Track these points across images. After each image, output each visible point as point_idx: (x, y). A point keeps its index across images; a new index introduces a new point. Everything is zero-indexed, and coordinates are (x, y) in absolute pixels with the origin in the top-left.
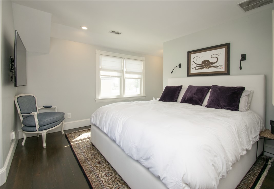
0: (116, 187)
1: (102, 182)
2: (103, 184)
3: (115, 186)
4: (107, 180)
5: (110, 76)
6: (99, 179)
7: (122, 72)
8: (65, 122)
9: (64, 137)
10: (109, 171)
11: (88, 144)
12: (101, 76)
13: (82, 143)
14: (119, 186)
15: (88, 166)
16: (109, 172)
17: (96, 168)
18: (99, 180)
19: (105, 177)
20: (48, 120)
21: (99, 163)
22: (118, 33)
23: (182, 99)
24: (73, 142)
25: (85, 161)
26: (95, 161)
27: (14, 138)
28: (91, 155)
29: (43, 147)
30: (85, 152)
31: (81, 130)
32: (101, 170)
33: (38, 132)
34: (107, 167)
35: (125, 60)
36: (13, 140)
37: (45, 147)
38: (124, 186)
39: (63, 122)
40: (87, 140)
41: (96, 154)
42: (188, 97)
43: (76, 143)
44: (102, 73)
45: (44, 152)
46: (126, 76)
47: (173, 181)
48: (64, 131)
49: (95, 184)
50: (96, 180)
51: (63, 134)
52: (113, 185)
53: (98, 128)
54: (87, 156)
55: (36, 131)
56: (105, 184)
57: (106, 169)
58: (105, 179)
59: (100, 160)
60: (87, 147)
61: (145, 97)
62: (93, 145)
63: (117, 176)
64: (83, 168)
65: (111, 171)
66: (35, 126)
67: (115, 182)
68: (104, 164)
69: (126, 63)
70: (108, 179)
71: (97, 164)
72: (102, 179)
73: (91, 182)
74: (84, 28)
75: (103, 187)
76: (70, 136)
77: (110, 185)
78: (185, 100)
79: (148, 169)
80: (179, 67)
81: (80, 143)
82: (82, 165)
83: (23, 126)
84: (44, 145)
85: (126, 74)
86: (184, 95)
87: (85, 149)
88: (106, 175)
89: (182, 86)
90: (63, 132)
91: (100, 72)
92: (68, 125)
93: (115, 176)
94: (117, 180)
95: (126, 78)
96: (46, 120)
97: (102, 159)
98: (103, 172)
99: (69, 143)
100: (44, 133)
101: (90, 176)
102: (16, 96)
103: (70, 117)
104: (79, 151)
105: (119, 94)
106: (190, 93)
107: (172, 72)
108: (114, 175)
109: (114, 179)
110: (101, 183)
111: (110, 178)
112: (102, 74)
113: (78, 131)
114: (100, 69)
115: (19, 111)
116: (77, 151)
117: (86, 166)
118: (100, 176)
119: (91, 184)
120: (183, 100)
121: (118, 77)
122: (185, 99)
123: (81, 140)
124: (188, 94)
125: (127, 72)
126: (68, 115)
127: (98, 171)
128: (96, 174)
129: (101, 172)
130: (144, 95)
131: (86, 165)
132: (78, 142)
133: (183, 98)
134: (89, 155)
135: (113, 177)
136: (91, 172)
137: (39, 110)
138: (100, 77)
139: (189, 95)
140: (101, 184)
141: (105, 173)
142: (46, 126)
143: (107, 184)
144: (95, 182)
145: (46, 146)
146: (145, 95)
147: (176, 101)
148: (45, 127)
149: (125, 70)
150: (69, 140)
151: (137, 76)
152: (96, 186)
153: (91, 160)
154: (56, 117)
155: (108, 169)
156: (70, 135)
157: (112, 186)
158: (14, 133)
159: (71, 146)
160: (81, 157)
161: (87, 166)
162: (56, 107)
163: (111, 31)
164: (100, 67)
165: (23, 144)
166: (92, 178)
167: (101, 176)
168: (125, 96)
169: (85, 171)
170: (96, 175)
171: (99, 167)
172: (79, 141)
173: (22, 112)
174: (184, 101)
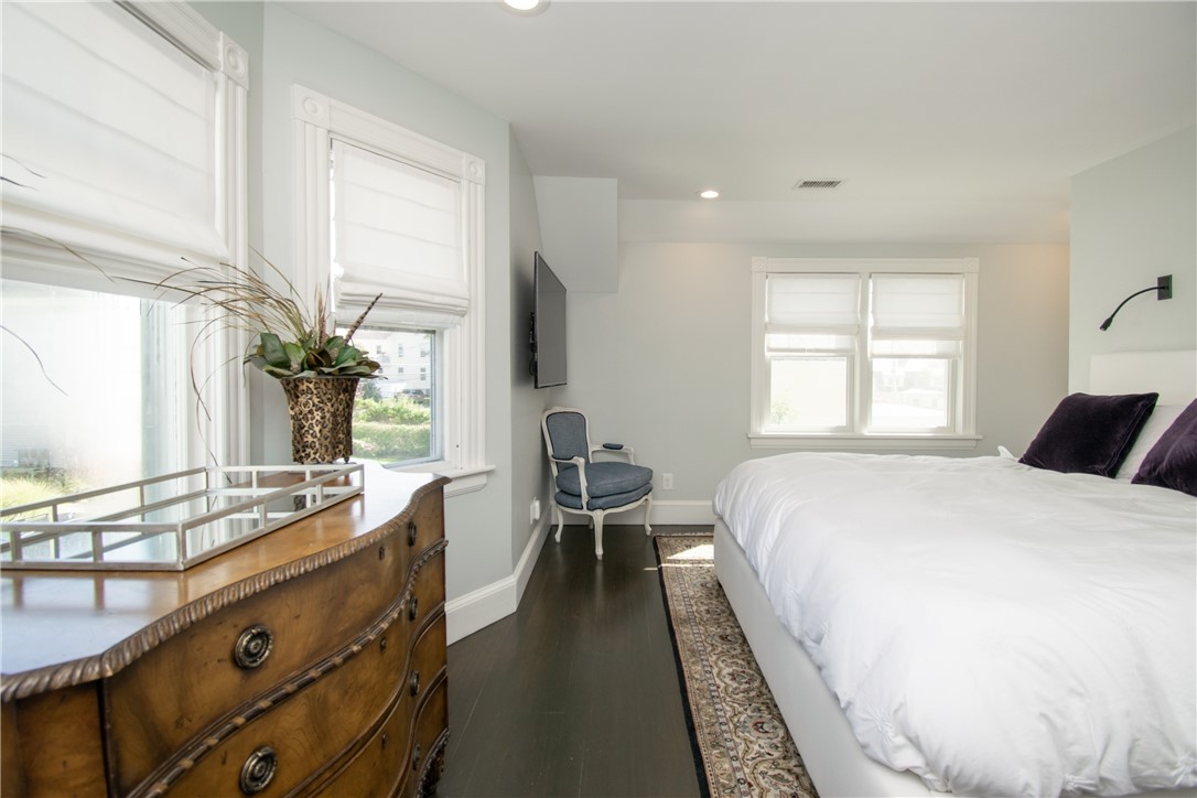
0: (751, 717)
1: (715, 688)
2: (716, 694)
3: (749, 712)
4: (731, 689)
5: (803, 350)
6: (710, 678)
7: (859, 331)
8: (654, 498)
9: (650, 544)
10: (747, 670)
11: (708, 579)
12: (771, 350)
13: (691, 570)
14: (761, 717)
15: (691, 637)
16: (744, 672)
17: (710, 649)
18: (710, 682)
19: (728, 680)
20: (608, 483)
21: (724, 638)
22: (831, 184)
23: (1143, 465)
24: (670, 561)
25: (686, 621)
26: (713, 629)
27: (537, 516)
28: (708, 612)
29: (596, 556)
30: (692, 598)
31: (698, 534)
32: (723, 658)
33: (585, 511)
34: (743, 657)
35: (871, 281)
36: (536, 521)
37: (600, 558)
38: (776, 723)
39: (649, 497)
40: (709, 565)
41: (723, 612)
42: (1172, 454)
43: (677, 565)
44: (773, 340)
45: (599, 570)
46: (876, 346)
47: (869, 717)
48: (651, 526)
49: (696, 687)
50: (701, 675)
51: (648, 533)
52: (746, 710)
53: (727, 527)
54: (695, 608)
55: (582, 508)
56: (722, 695)
57: (740, 662)
58: (727, 686)
59: (729, 631)
60: (702, 585)
61: (973, 444)
62: (720, 586)
63: (764, 691)
64: (677, 636)
65: (751, 672)
66: (580, 496)
67: (754, 705)
68: (736, 646)
69: (874, 293)
70: (736, 689)
71: (717, 639)
72: (718, 682)
73: (686, 676)
74: (710, 194)
75: (715, 700)
76: (665, 545)
77: (735, 705)
78: (1155, 468)
79: (820, 668)
80: (1161, 297)
81: (686, 568)
82: (675, 628)
83: (557, 490)
84: (599, 551)
85: (873, 339)
86: (1160, 442)
87: (696, 589)
88: (733, 676)
89: (1154, 397)
90: (649, 529)
91: (767, 335)
92: (663, 510)
93: (758, 688)
94: (761, 700)
95: (873, 356)
96: (602, 483)
97: (737, 630)
98: (727, 665)
99: (659, 562)
100: (599, 517)
101: (687, 661)
102: (545, 410)
103: (670, 487)
104: (678, 591)
105: (843, 422)
106: (1191, 433)
107: (1106, 325)
108: (756, 684)
109: (752, 694)
110: (712, 688)
111: (742, 687)
112: (773, 346)
113: (689, 534)
114: (767, 328)
115: (550, 451)
116: (673, 589)
117: (685, 634)
118: (715, 671)
119: (685, 682)
120: (1147, 468)
121: (839, 352)
122: (1160, 463)
123: (692, 562)
124: (1182, 437)
125: (880, 333)
126: (664, 479)
127: (714, 658)
128: (704, 663)
129: (721, 665)
130: (972, 433)
131: (686, 630)
132: (682, 566)
133: (1151, 457)
134: (703, 608)
135: (753, 690)
136: (693, 652)
137: (593, 452)
138: (768, 354)
139: (1184, 444)
140: (711, 691)
141: (731, 670)
142: (604, 499)
143: (728, 699)
144: (697, 679)
145: (603, 555)
146: (977, 433)
147: (1112, 473)
148: (600, 502)
149: (870, 323)
150: (661, 553)
151: (930, 346)
152: (697, 692)
153: (703, 622)
154: (627, 480)
155: (743, 663)
156: (666, 540)
157: (741, 709)
158: (537, 504)
159: (660, 570)
160: (678, 608)
161: (687, 634)
162: (632, 449)
163: (801, 183)
164: (767, 319)
165: (558, 536)
166: (692, 669)
167: (719, 674)
168: (866, 432)
169: (679, 646)
170: (704, 666)
171: (720, 649)
172: (685, 562)
173: (557, 455)
174: (1150, 472)
